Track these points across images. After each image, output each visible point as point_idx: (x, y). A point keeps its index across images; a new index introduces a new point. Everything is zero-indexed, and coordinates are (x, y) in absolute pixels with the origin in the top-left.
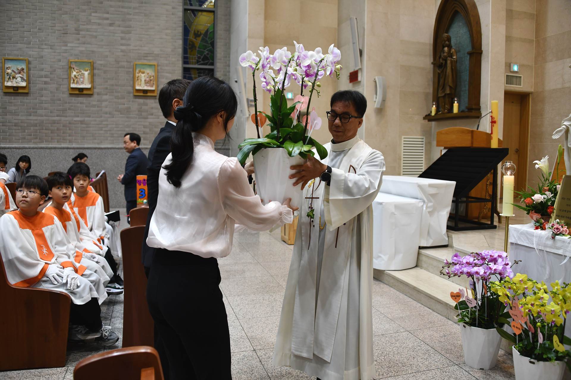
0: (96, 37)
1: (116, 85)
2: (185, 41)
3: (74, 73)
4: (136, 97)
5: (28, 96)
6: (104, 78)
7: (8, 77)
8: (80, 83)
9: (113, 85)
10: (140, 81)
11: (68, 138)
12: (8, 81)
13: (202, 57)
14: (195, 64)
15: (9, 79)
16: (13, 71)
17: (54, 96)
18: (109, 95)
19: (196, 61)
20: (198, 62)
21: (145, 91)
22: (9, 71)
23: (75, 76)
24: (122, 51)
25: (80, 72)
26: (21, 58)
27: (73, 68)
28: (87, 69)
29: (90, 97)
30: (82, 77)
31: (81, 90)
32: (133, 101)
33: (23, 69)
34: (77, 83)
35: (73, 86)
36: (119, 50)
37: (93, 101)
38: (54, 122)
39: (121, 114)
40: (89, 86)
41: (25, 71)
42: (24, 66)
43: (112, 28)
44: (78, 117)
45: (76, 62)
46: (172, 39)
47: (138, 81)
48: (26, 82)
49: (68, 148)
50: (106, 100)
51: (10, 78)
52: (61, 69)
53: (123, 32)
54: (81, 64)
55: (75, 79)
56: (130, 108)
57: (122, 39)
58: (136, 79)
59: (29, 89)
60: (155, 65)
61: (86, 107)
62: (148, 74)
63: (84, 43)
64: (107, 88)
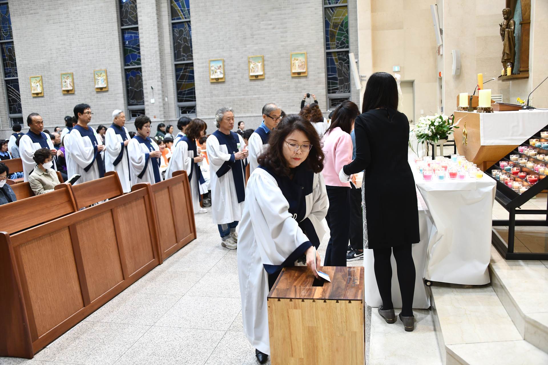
0: (264, 39)
1: (280, 71)
2: (327, 32)
3: (252, 65)
4: (293, 77)
5: (224, 84)
6: (271, 67)
7: (212, 72)
8: (256, 71)
9: (277, 71)
10: (295, 66)
11: (250, 109)
12: (212, 75)
13: (340, 43)
14: (335, 49)
16: (215, 68)
17: (240, 82)
18: (275, 78)
19: (336, 46)
20: (337, 47)
21: (299, 73)
22: (213, 68)
23: (252, 67)
24: (282, 46)
25: (255, 64)
26: (219, 59)
27: (251, 62)
28: (260, 61)
29: (263, 81)
30: (257, 67)
31: (257, 76)
32: (291, 81)
33: (220, 66)
34: (254, 72)
35: (251, 74)
36: (280, 46)
37: (265, 83)
38: (241, 100)
39: (283, 91)
40: (261, 73)
41: (222, 67)
42: (221, 64)
43: (274, 31)
44: (256, 95)
45: (252, 58)
46: (316, 32)
48: (223, 74)
49: (250, 117)
50: (273, 82)
51: (213, 73)
52: (243, 63)
53: (282, 32)
54: (256, 58)
55: (252, 69)
56: (289, 86)
57: (282, 37)
58: (293, 65)
59: (225, 79)
60: (305, 54)
61: (261, 87)
62: (300, 60)
63: (257, 44)
64: (273, 74)
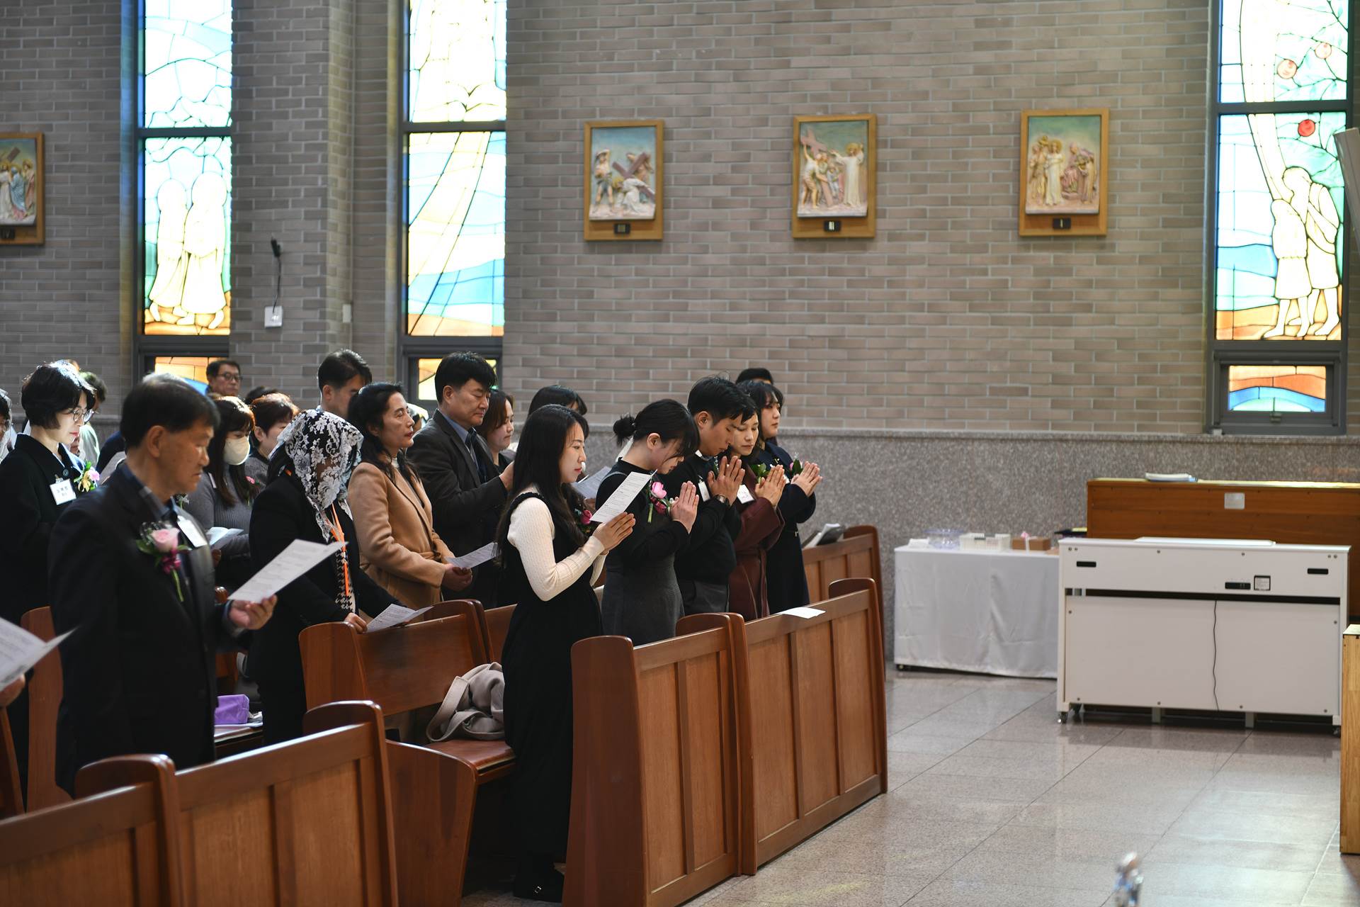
0: (887, 26)
1: (956, 201)
3: (812, 165)
4: (1025, 240)
5: (660, 252)
6: (914, 178)
7: (601, 188)
9: (943, 201)
10: (1043, 180)
12: (598, 203)
15: (602, 195)
16: (616, 166)
17: (744, 250)
18: (930, 241)
21: (1061, 221)
22: (604, 168)
23: (814, 175)
24: (981, 70)
25: (831, 159)
26: (643, 119)
28: (855, 145)
29: (864, 249)
30: (839, 176)
31: (832, 224)
32: (1015, 260)
33: (645, 159)
34: (821, 199)
36: (971, 69)
37: (873, 260)
39: (970, 311)
40: (858, 209)
41: (652, 164)
42: (649, 149)
44: (822, 320)
45: (816, 123)
47: (1034, 181)
48: (655, 201)
51: (605, 190)
52: (767, 150)
54: (834, 128)
55: (812, 184)
56: (1004, 285)
57: (980, 23)
58: (1030, 172)
59: (665, 227)
60: (1099, 116)
61: (850, 284)
63: (846, 51)
64: (922, 214)
